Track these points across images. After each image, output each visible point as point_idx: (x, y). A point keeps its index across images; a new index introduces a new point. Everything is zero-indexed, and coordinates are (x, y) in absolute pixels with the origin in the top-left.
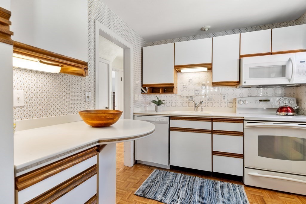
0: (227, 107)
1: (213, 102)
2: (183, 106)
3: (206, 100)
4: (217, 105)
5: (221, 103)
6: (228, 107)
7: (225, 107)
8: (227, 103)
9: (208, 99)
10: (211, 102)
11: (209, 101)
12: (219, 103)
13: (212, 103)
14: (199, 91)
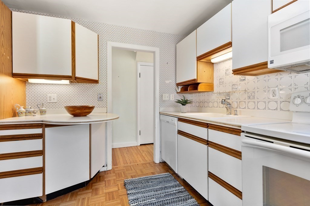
0: (279, 109)
1: (256, 100)
2: (220, 107)
3: (247, 99)
4: (261, 105)
5: (268, 103)
6: (281, 110)
7: (276, 109)
8: (279, 102)
9: (250, 97)
10: (252, 100)
11: (250, 100)
12: (265, 102)
13: (254, 102)
14: (237, 85)
